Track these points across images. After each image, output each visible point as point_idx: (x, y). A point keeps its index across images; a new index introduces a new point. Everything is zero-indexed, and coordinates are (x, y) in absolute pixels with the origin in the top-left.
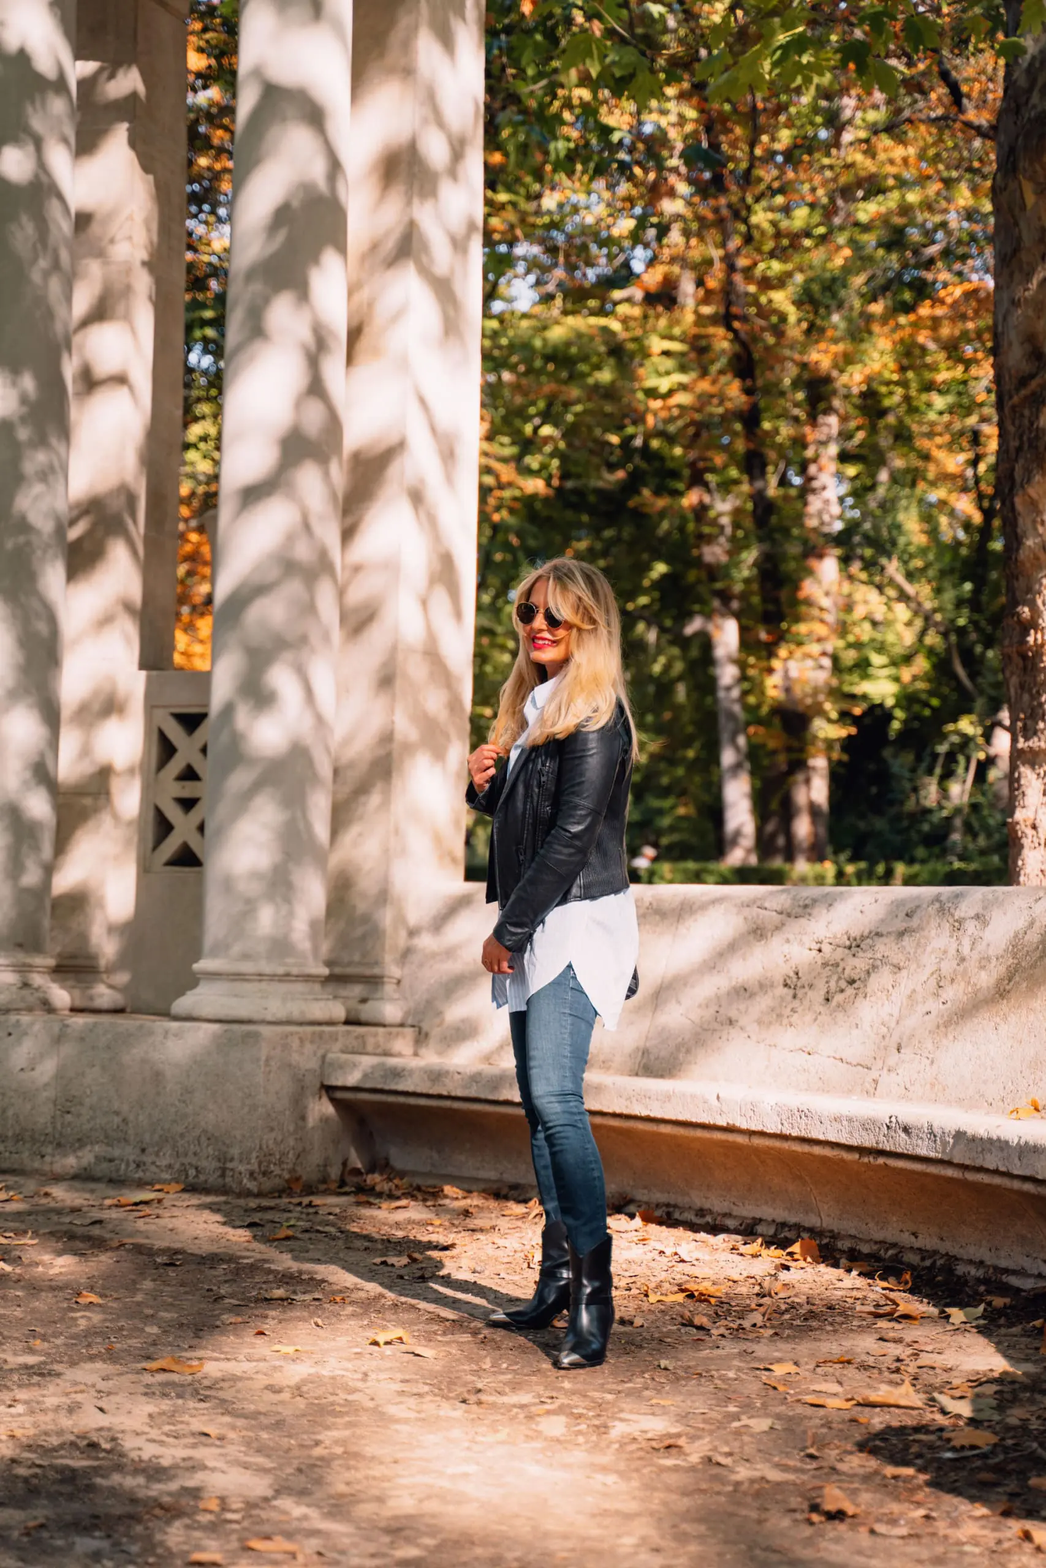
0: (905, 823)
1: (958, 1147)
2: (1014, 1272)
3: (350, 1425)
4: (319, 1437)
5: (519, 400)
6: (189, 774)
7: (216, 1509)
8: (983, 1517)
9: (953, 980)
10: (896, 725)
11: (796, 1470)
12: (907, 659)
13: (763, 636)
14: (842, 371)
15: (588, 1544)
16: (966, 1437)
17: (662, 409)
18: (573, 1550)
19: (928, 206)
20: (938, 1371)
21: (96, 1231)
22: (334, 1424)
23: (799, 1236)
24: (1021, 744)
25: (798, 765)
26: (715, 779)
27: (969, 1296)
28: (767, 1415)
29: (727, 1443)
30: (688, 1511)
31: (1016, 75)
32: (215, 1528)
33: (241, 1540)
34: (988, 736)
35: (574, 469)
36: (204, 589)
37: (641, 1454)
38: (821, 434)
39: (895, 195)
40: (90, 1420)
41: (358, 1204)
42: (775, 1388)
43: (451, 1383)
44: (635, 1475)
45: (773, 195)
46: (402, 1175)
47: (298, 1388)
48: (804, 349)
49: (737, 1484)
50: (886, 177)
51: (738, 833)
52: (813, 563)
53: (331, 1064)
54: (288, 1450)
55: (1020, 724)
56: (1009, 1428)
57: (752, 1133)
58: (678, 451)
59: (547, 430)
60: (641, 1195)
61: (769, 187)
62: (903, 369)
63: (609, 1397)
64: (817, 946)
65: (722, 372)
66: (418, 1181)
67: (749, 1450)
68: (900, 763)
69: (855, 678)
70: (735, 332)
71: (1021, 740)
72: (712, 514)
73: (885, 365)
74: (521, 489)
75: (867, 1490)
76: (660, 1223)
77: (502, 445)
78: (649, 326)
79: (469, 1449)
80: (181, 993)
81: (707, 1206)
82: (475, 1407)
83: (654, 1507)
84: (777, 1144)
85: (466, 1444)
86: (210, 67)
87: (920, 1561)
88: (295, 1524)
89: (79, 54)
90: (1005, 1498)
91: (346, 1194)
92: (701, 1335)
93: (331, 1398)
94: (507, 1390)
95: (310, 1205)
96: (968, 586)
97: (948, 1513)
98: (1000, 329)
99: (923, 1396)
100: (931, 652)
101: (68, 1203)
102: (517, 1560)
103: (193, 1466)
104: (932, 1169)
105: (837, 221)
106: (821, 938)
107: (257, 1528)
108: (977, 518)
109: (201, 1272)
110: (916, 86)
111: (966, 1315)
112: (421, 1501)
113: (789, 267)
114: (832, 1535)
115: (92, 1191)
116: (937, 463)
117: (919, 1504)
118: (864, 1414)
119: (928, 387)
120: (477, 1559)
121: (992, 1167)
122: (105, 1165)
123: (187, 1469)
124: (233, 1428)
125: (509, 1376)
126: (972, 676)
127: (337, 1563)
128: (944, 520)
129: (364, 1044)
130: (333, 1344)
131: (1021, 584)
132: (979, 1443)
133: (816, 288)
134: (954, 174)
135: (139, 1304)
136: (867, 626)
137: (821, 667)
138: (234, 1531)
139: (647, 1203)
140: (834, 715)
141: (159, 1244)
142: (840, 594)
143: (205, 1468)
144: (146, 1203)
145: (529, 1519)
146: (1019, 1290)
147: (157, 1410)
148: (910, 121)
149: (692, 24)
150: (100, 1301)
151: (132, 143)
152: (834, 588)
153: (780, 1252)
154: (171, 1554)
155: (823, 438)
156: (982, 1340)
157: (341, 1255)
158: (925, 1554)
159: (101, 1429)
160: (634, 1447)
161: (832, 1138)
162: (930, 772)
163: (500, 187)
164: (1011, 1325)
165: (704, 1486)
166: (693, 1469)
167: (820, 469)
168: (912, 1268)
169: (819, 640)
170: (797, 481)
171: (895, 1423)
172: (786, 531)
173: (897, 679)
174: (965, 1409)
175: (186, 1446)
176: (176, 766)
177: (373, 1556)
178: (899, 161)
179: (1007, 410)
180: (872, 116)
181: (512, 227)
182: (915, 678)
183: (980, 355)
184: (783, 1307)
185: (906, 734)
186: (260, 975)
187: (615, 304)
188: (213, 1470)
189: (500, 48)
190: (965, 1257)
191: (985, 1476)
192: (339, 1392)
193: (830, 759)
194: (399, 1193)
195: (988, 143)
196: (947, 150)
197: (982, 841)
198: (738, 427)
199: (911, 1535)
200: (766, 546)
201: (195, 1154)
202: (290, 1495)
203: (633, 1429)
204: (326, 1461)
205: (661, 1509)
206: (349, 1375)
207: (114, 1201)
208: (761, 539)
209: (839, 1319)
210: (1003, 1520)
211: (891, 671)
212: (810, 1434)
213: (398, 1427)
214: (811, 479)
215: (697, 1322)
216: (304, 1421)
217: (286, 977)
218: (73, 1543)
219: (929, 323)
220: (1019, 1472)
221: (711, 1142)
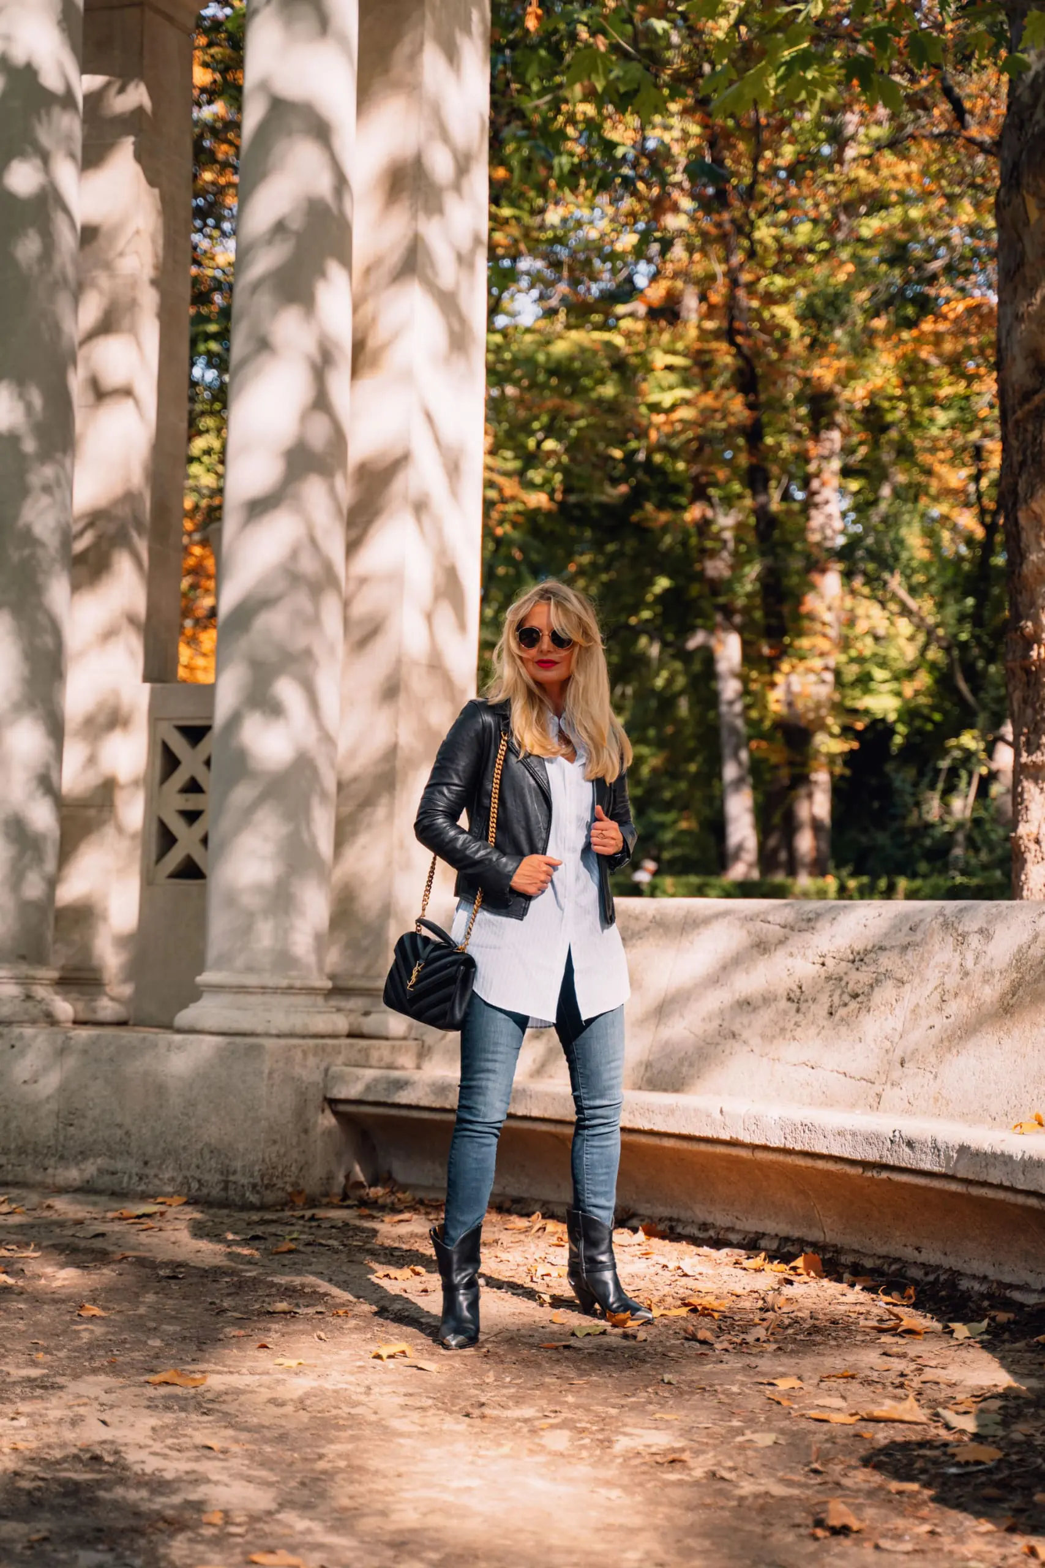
0: (907, 838)
1: (962, 1162)
2: (1018, 1288)
3: (354, 1438)
4: (322, 1451)
5: (522, 414)
6: (193, 787)
7: (220, 1522)
8: (987, 1533)
9: (956, 994)
10: (898, 740)
11: (800, 1485)
12: (910, 674)
13: (766, 650)
14: (844, 386)
15: (593, 1558)
16: (970, 1452)
17: (665, 423)
19: (931, 221)
20: (942, 1386)
21: (98, 1243)
22: (337, 1438)
23: (802, 1251)
24: (1025, 758)
25: (801, 780)
26: (717, 793)
27: (973, 1311)
28: (770, 1430)
29: (731, 1457)
30: (692, 1525)
31: (1019, 91)
32: (218, 1541)
33: (245, 1553)
34: (990, 751)
35: (576, 483)
36: (207, 602)
37: (644, 1468)
38: (824, 449)
39: (898, 211)
40: (93, 1433)
41: (361, 1216)
42: (779, 1403)
43: (455, 1397)
44: (639, 1489)
45: (776, 211)
46: (404, 1188)
47: (301, 1401)
48: (807, 364)
49: (742, 1499)
50: (889, 192)
51: (740, 848)
52: (815, 577)
53: (334, 1078)
54: (291, 1464)
55: (1023, 739)
56: (1013, 1444)
57: (755, 1147)
58: (681, 466)
59: (550, 445)
60: (644, 1209)
61: (773, 203)
62: (905, 384)
63: (613, 1412)
64: (821, 960)
65: (724, 387)
66: (420, 1194)
67: (753, 1464)
68: (902, 778)
69: (857, 692)
70: (738, 347)
71: (1024, 754)
72: (715, 528)
73: (888, 381)
74: (524, 503)
75: (871, 1506)
76: (663, 1237)
77: (505, 459)
78: (652, 341)
79: (472, 1463)
80: (185, 1006)
81: (710, 1220)
82: (478, 1422)
83: (658, 1522)
84: (781, 1158)
85: (470, 1458)
86: (215, 81)
88: (299, 1538)
89: (86, 68)
90: (1010, 1514)
91: (348, 1207)
92: (704, 1349)
93: (334, 1412)
94: (511, 1404)
95: (313, 1218)
96: (970, 601)
97: (953, 1529)
98: (1003, 344)
99: (927, 1411)
100: (933, 667)
101: (71, 1215)
103: (198, 1480)
104: (936, 1184)
105: (840, 236)
106: (825, 951)
107: (261, 1542)
108: (980, 533)
109: (204, 1285)
110: (918, 103)
111: (970, 1330)
112: (425, 1515)
113: (792, 282)
114: (836, 1550)
115: (95, 1204)
116: (940, 478)
117: (924, 1520)
118: (869, 1430)
119: (931, 402)
121: (996, 1181)
122: (107, 1178)
123: (190, 1482)
124: (236, 1441)
125: (513, 1390)
126: (975, 691)
128: (946, 535)
129: (367, 1056)
130: (336, 1357)
131: (1024, 599)
132: (982, 1458)
133: (818, 303)
134: (957, 190)
135: (141, 1317)
136: (869, 640)
137: (823, 682)
138: (237, 1545)
139: (650, 1218)
140: (836, 730)
141: (161, 1257)
142: (843, 609)
143: (208, 1481)
144: (149, 1216)
145: (534, 1533)
146: (1022, 1305)
147: (160, 1423)
148: (912, 137)
149: (696, 40)
150: (103, 1314)
151: (138, 157)
152: (837, 603)
153: (783, 1267)
155: (826, 452)
156: (986, 1356)
157: (344, 1269)
159: (104, 1442)
160: (638, 1461)
161: (836, 1151)
162: (932, 787)
163: (503, 202)
164: (1015, 1340)
165: (708, 1501)
166: (696, 1483)
167: (823, 484)
168: (916, 1283)
169: (822, 655)
170: (799, 495)
171: (899, 1439)
172: (788, 546)
173: (898, 694)
174: (969, 1425)
175: (189, 1460)
176: (180, 778)
178: (901, 177)
179: (1010, 425)
180: (875, 132)
181: (516, 241)
182: (917, 693)
183: (982, 371)
184: (787, 1321)
185: (908, 748)
186: (263, 988)
187: (618, 318)
188: (217, 1483)
189: (505, 63)
190: (969, 1272)
191: (990, 1491)
192: (342, 1405)
193: (832, 774)
194: (402, 1207)
195: (991, 159)
196: (949, 165)
197: (984, 856)
198: (741, 441)
199: (916, 1551)
200: (769, 561)
201: (198, 1167)
202: (293, 1508)
203: (637, 1443)
204: (329, 1475)
205: (666, 1523)
206: (352, 1388)
207: (117, 1214)
208: (763, 554)
209: (842, 1334)
210: (1008, 1536)
211: (893, 686)
212: (814, 1448)
213: (402, 1441)
214: (814, 493)
215: (701, 1335)
216: (307, 1434)
217: (289, 990)
218: (77, 1557)
219: (932, 338)
220: (1023, 1488)
221: (715, 1156)
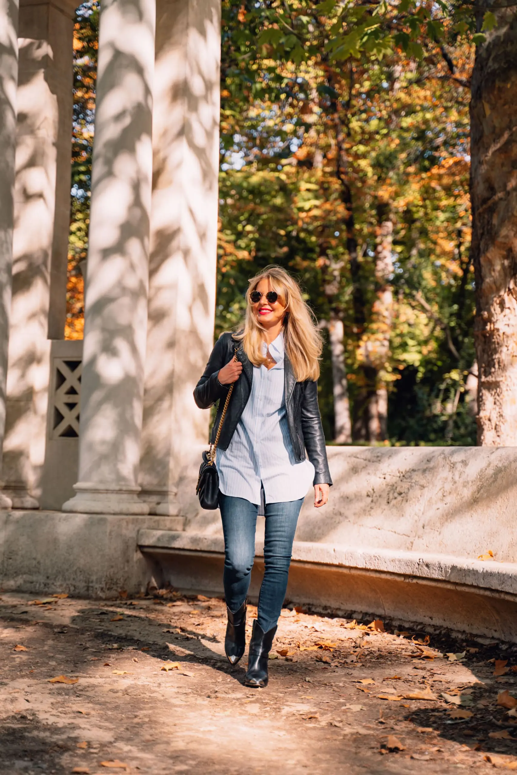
0: (425, 422)
1: (453, 574)
2: (480, 636)
3: (152, 708)
4: (136, 714)
5: (236, 213)
6: (72, 391)
7: (86, 747)
8: (466, 751)
9: (450, 493)
10: (420, 375)
11: (374, 729)
12: (426, 342)
13: (355, 330)
14: (394, 200)
15: (272, 763)
16: (457, 713)
17: (306, 217)
18: (263, 766)
19: (437, 120)
20: (443, 683)
21: (24, 616)
22: (144, 707)
23: (374, 619)
24: (483, 379)
25: (372, 393)
26: (331, 401)
27: (458, 648)
28: (359, 704)
29: (339, 716)
30: (320, 748)
31: (481, 51)
32: (86, 756)
33: (98, 762)
34: (465, 379)
35: (262, 247)
36: (78, 305)
37: (296, 721)
38: (384, 231)
39: (420, 115)
40: (21, 706)
41: (155, 604)
42: (363, 691)
43: (202, 688)
44: (294, 731)
45: (361, 114)
46: (177, 590)
47: (126, 691)
48: (376, 189)
49: (345, 735)
50: (416, 105)
51: (342, 428)
52: (380, 294)
53: (142, 535)
54: (122, 720)
55: (482, 369)
56: (478, 710)
57: (350, 568)
58: (314, 239)
59: (249, 228)
60: (295, 600)
61: (359, 110)
62: (424, 200)
63: (281, 695)
64: (383, 476)
65: (336, 199)
66: (185, 593)
67: (351, 719)
68: (421, 392)
69: (399, 351)
70: (342, 180)
71: (483, 377)
72: (330, 270)
73: (415, 198)
74: (236, 256)
75: (409, 739)
76: (305, 613)
77: (227, 235)
78: (300, 176)
79: (211, 719)
80: (67, 499)
81: (328, 604)
82: (214, 700)
83: (303, 746)
84: (364, 573)
85: (210, 717)
86: (84, 47)
87: (436, 772)
88: (125, 754)
89: (20, 35)
90: (477, 742)
91: (149, 599)
92: (326, 666)
93: (142, 695)
94: (230, 691)
95: (131, 604)
96: (456, 307)
97: (449, 749)
98: (473, 176)
99: (437, 695)
100: (437, 339)
101: (10, 603)
102: (236, 771)
103: (74, 727)
104: (440, 585)
105: (392, 126)
106: (385, 472)
107: (106, 756)
108: (460, 273)
109: (76, 635)
110: (431, 61)
111: (457, 657)
112: (188, 743)
113: (368, 148)
114: (392, 759)
115: (22, 598)
116: (441, 246)
117: (435, 745)
118: (407, 704)
119: (436, 208)
120: (216, 770)
121: (470, 583)
122: (28, 585)
123: (71, 728)
124: (94, 709)
125: (231, 685)
126: (458, 349)
127: (146, 772)
128: (444, 275)
129: (158, 525)
130: (143, 670)
131: (483, 301)
132: (464, 716)
133: (382, 159)
134: (449, 104)
135: (46, 651)
136: (406, 326)
137: (383, 345)
138: (94, 758)
139: (299, 604)
140: (390, 369)
141: (55, 623)
142: (393, 310)
143: (80, 728)
144: (49, 603)
145: (242, 752)
146: (482, 645)
147: (55, 701)
148: (428, 78)
149: (321, 29)
150: (27, 650)
151: (46, 79)
152: (390, 308)
153: (364, 627)
154: (62, 768)
155: (385, 233)
156: (465, 669)
157: (147, 628)
158: (438, 768)
159: (27, 710)
160: (293, 718)
161: (391, 570)
162: (437, 396)
163: (226, 107)
164: (479, 661)
165: (328, 737)
166: (323, 728)
167: (384, 248)
168: (430, 634)
169: (383, 332)
170: (371, 254)
171: (423, 708)
172: (367, 278)
173: (420, 352)
174: (457, 701)
175: (70, 718)
176: (66, 387)
177: (164, 769)
178: (422, 97)
179: (476, 215)
180: (410, 75)
181: (233, 127)
182: (430, 352)
183: (462, 192)
184: (366, 653)
185: (424, 380)
186: (107, 490)
187: (283, 166)
188: (84, 729)
189: (228, 37)
190: (456, 629)
191: (466, 732)
192: (146, 692)
193: (388, 391)
194: (175, 599)
195: (466, 89)
196: (446, 92)
197: (462, 431)
198: (344, 227)
199: (431, 759)
200: (357, 285)
201: (74, 579)
202: (122, 741)
203: (293, 710)
204: (140, 725)
205: (307, 747)
206: (151, 684)
207: (33, 602)
208: (354, 282)
209: (395, 659)
210: (476, 752)
211: (418, 348)
212: (381, 711)
213: (176, 709)
214: (379, 253)
215: (324, 659)
216: (129, 706)
217: (120, 491)
218: (14, 763)
219: (437, 177)
220: (484, 730)
221: (331, 572)
